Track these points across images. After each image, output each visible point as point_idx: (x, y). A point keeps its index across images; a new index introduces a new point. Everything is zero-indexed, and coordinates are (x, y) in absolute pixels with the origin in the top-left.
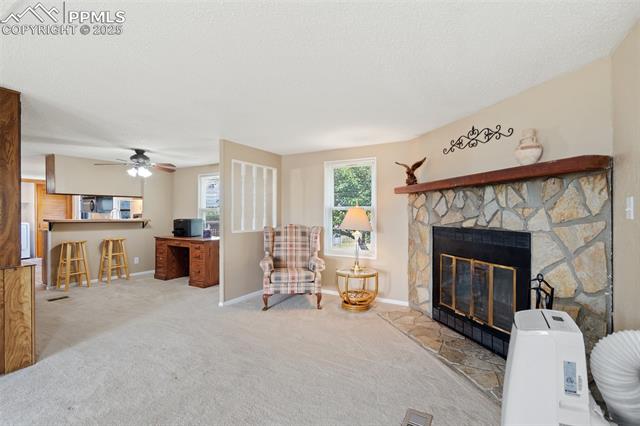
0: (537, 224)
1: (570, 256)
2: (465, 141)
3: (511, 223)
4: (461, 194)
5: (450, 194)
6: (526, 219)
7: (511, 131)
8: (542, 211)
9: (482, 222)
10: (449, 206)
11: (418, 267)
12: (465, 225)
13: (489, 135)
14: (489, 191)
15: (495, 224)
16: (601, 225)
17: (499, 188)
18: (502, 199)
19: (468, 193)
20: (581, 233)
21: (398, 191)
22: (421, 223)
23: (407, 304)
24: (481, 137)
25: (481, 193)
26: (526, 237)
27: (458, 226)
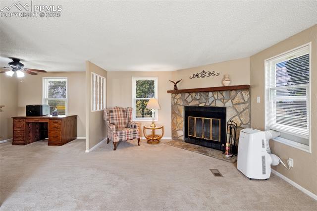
0: (228, 104)
1: (239, 114)
2: (200, 75)
3: (219, 104)
4: (199, 94)
5: (194, 94)
6: (224, 103)
7: (218, 74)
8: (230, 101)
9: (208, 104)
10: (193, 98)
11: (177, 122)
12: (200, 105)
13: (210, 74)
14: (210, 94)
15: (213, 105)
16: (248, 104)
17: (214, 93)
18: (216, 96)
19: (202, 94)
20: (242, 107)
21: (169, 92)
22: (179, 105)
23: (171, 138)
24: (207, 74)
25: (207, 94)
26: (224, 109)
27: (197, 106)
